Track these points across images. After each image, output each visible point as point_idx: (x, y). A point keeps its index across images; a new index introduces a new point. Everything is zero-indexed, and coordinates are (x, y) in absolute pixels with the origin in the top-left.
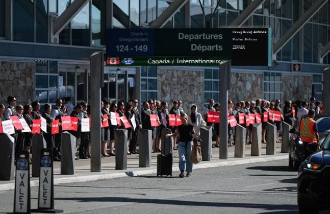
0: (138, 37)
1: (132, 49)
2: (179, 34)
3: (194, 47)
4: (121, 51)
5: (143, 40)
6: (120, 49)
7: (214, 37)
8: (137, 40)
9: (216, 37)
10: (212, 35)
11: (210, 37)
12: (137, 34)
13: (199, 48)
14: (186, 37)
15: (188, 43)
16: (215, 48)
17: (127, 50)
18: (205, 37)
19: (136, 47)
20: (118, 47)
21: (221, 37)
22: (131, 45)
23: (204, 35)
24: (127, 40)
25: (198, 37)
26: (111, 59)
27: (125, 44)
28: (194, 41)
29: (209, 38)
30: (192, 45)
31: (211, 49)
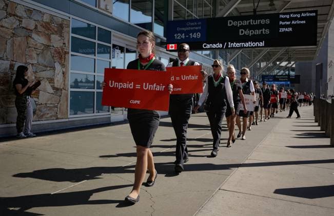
0: (193, 26)
1: (187, 36)
2: (229, 21)
3: (242, 32)
4: (178, 38)
5: (197, 28)
6: (177, 37)
7: (261, 22)
8: (192, 28)
9: (263, 22)
10: (259, 21)
11: (258, 22)
12: (192, 24)
13: (247, 32)
14: (235, 23)
15: (236, 29)
16: (262, 32)
17: (184, 37)
18: (253, 22)
19: (191, 34)
20: (176, 35)
21: (268, 21)
22: (187, 33)
23: (251, 21)
24: (183, 29)
25: (246, 23)
26: (170, 45)
27: (181, 32)
28: (242, 27)
29: (256, 23)
30: (240, 30)
31: (258, 33)
